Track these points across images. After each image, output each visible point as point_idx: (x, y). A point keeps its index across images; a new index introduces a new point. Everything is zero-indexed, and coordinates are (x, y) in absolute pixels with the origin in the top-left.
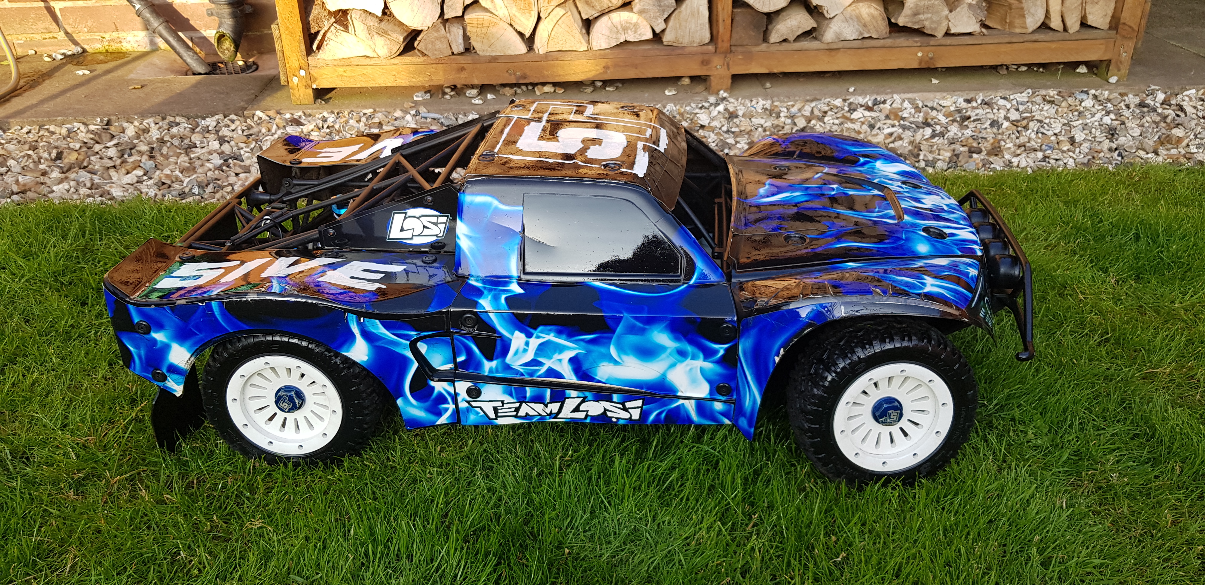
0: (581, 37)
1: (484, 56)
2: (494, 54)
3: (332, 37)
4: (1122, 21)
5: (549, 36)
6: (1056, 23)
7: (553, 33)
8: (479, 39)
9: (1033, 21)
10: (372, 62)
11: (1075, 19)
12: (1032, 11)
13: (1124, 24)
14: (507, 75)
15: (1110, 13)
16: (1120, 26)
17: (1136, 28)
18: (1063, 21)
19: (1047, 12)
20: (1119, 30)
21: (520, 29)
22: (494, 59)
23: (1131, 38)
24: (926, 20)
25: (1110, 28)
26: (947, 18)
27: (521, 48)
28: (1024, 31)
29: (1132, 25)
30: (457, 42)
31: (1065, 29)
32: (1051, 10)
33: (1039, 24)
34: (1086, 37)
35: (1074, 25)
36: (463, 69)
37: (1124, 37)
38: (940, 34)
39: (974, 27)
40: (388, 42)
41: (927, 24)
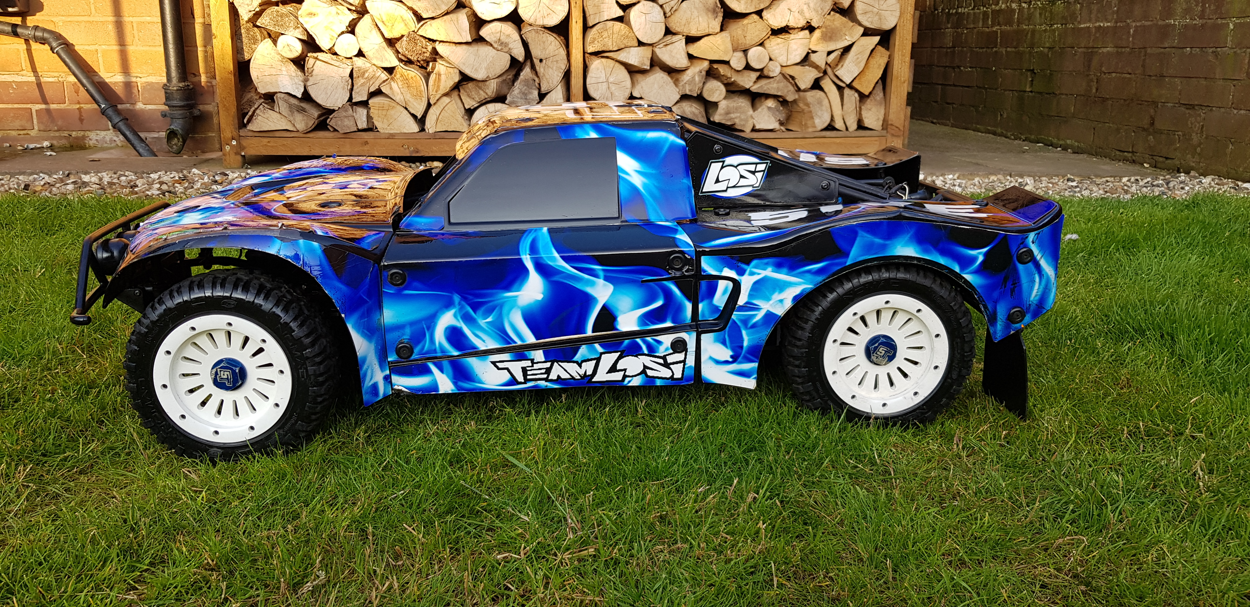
0: (463, 121)
1: (384, 133)
2: (392, 132)
3: (260, 114)
4: (890, 122)
5: (437, 119)
6: (839, 124)
7: (440, 117)
8: (380, 119)
9: (821, 121)
10: (292, 135)
11: (853, 120)
12: (819, 113)
13: (892, 125)
14: (402, 149)
15: (882, 118)
16: (889, 126)
17: (902, 128)
18: (845, 123)
19: (832, 116)
20: (889, 130)
21: (412, 112)
22: (391, 136)
23: (898, 136)
24: (736, 118)
25: (883, 129)
26: (752, 117)
27: (414, 128)
28: (814, 129)
29: (898, 125)
30: (361, 120)
31: (847, 129)
32: (835, 115)
33: (826, 125)
34: (863, 135)
35: (853, 126)
36: (366, 143)
37: (893, 135)
38: (748, 129)
39: (775, 125)
40: (305, 118)
41: (737, 121)
